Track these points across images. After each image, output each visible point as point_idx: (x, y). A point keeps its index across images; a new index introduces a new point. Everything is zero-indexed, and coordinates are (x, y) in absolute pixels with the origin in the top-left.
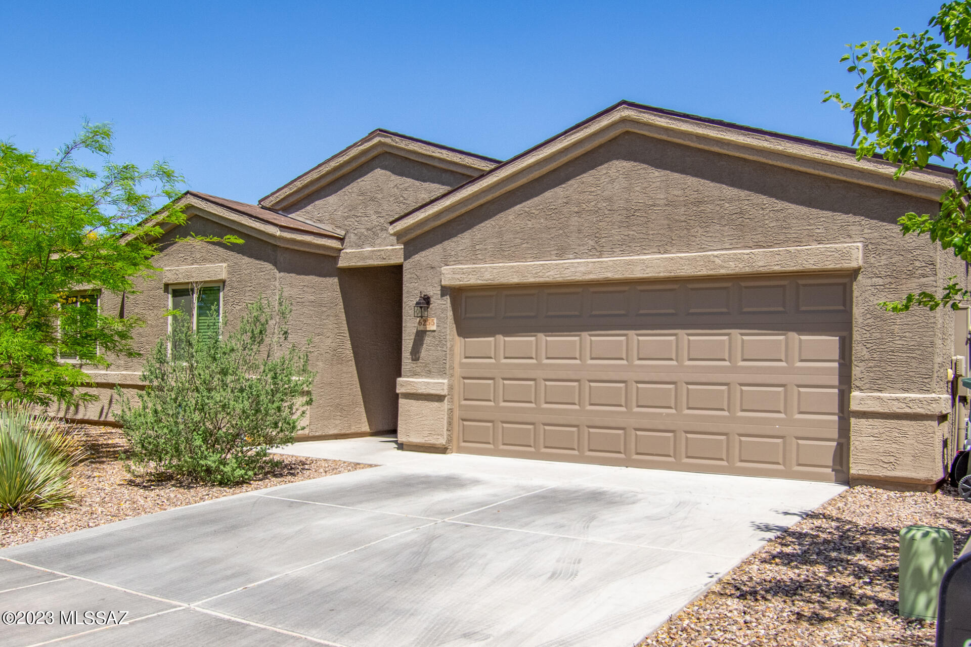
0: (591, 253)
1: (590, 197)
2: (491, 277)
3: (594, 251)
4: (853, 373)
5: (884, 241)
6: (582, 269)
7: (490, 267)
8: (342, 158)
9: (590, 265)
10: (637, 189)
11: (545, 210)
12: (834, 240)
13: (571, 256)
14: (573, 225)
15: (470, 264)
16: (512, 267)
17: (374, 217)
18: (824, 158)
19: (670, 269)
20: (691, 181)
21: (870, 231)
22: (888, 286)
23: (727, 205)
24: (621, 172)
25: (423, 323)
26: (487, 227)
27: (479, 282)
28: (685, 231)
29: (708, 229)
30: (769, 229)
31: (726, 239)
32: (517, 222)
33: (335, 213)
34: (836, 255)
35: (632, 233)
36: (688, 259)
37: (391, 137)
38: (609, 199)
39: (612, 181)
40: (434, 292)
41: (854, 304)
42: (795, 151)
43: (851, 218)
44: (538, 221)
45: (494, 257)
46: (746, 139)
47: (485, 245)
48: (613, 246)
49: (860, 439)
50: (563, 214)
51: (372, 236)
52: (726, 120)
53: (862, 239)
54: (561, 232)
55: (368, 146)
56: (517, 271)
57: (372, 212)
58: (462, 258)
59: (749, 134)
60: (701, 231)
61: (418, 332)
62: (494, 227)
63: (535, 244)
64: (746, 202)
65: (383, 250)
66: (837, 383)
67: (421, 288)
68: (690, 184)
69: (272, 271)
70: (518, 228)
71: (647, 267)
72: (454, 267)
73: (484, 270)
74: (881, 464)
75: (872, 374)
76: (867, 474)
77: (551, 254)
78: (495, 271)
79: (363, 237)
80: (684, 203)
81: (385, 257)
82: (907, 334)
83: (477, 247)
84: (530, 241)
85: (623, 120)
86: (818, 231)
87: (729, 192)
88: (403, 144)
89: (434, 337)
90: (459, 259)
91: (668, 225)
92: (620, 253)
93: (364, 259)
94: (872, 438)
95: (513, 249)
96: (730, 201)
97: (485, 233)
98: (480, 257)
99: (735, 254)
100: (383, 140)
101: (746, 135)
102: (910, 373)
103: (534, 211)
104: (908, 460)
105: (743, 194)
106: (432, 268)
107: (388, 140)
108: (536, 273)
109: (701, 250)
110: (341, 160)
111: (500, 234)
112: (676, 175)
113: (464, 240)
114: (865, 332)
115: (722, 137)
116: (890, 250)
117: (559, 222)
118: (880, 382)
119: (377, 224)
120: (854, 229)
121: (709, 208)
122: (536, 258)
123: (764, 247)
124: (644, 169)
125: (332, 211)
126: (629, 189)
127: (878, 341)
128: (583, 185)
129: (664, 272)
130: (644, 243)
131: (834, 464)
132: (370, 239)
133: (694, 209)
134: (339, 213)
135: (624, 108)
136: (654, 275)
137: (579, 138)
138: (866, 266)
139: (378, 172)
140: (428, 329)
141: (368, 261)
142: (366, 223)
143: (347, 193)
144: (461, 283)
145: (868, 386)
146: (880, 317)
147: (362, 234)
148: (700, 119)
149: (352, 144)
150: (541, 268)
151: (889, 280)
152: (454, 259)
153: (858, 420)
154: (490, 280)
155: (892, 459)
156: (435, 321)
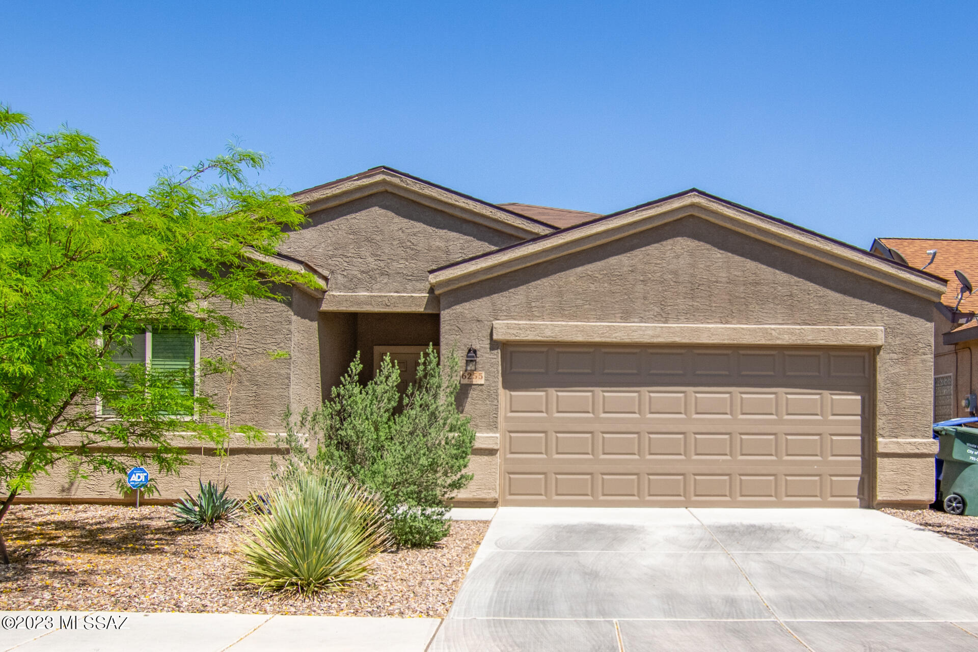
0: (657, 319)
1: (655, 268)
2: (552, 335)
3: (660, 317)
4: (878, 424)
5: (898, 327)
6: (650, 332)
7: (551, 325)
8: (330, 190)
9: (659, 329)
10: (702, 266)
11: (609, 275)
12: (863, 323)
13: (636, 320)
14: (639, 292)
15: (525, 320)
16: (576, 326)
17: (370, 259)
18: (861, 260)
19: (733, 337)
20: (751, 265)
21: (888, 318)
22: (900, 360)
23: (780, 288)
24: (685, 250)
25: (467, 377)
26: (545, 284)
27: (539, 338)
28: (744, 307)
29: (764, 306)
30: (813, 311)
31: (779, 316)
32: (578, 284)
33: (314, 249)
34: (867, 335)
35: (696, 304)
36: (749, 330)
37: (401, 178)
38: (675, 273)
39: (677, 257)
40: (481, 345)
41: (878, 373)
42: (839, 253)
43: (874, 307)
44: (602, 285)
45: (553, 316)
46: (801, 237)
47: (542, 303)
48: (679, 314)
49: (884, 473)
50: (628, 281)
51: (368, 280)
52: (785, 220)
53: (883, 324)
54: (626, 297)
55: (367, 183)
56: (582, 330)
57: (367, 254)
58: (515, 314)
59: (803, 234)
60: (757, 307)
61: (462, 385)
62: (552, 286)
63: (599, 306)
64: (795, 287)
65: (385, 296)
66: (859, 432)
67: (465, 341)
68: (748, 267)
69: (285, 313)
70: (581, 290)
71: (712, 334)
72: (509, 322)
73: (544, 327)
74: (899, 491)
75: (890, 425)
76: (889, 499)
77: (615, 317)
78: (557, 329)
79: (355, 280)
80: (743, 283)
81: (389, 304)
82: (914, 396)
83: (533, 304)
84: (593, 303)
85: (693, 205)
86: (851, 315)
87: (782, 276)
88: (417, 187)
89: (481, 391)
90: (512, 314)
91: (729, 300)
92: (685, 320)
93: (359, 304)
94: (892, 473)
95: (574, 309)
96: (783, 285)
97: (542, 291)
98: (536, 313)
99: (789, 329)
100: (388, 178)
101: (801, 234)
102: (917, 424)
103: (597, 276)
104: (916, 487)
105: (794, 279)
106: (479, 321)
107: (396, 181)
108: (602, 334)
109: (758, 323)
110: (329, 192)
111: (560, 294)
112: (737, 258)
113: (518, 295)
114: (885, 393)
115: (781, 233)
116: (902, 334)
117: (624, 287)
118: (896, 431)
119: (376, 267)
120: (877, 316)
121: (765, 289)
122: (600, 319)
123: (810, 325)
124: (707, 249)
125: (310, 247)
126: (693, 266)
127: (894, 400)
128: (648, 257)
129: (728, 340)
130: (707, 314)
131: (859, 494)
132: (366, 283)
133: (752, 288)
134: (320, 250)
135: (695, 195)
136: (719, 341)
137: (651, 215)
138: (886, 344)
139: (376, 211)
140: (474, 383)
141: (364, 306)
142: (360, 265)
143: (331, 229)
144: (517, 338)
145: (888, 434)
146: (896, 383)
147: (355, 276)
148: (763, 215)
149: (345, 177)
150: (608, 329)
151: (901, 355)
152: (505, 314)
153: (882, 459)
154: (550, 336)
155: (906, 487)
156: (483, 375)
